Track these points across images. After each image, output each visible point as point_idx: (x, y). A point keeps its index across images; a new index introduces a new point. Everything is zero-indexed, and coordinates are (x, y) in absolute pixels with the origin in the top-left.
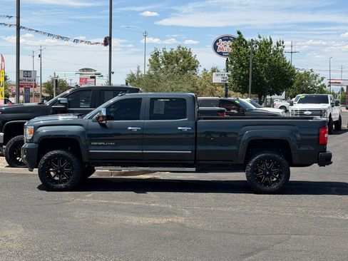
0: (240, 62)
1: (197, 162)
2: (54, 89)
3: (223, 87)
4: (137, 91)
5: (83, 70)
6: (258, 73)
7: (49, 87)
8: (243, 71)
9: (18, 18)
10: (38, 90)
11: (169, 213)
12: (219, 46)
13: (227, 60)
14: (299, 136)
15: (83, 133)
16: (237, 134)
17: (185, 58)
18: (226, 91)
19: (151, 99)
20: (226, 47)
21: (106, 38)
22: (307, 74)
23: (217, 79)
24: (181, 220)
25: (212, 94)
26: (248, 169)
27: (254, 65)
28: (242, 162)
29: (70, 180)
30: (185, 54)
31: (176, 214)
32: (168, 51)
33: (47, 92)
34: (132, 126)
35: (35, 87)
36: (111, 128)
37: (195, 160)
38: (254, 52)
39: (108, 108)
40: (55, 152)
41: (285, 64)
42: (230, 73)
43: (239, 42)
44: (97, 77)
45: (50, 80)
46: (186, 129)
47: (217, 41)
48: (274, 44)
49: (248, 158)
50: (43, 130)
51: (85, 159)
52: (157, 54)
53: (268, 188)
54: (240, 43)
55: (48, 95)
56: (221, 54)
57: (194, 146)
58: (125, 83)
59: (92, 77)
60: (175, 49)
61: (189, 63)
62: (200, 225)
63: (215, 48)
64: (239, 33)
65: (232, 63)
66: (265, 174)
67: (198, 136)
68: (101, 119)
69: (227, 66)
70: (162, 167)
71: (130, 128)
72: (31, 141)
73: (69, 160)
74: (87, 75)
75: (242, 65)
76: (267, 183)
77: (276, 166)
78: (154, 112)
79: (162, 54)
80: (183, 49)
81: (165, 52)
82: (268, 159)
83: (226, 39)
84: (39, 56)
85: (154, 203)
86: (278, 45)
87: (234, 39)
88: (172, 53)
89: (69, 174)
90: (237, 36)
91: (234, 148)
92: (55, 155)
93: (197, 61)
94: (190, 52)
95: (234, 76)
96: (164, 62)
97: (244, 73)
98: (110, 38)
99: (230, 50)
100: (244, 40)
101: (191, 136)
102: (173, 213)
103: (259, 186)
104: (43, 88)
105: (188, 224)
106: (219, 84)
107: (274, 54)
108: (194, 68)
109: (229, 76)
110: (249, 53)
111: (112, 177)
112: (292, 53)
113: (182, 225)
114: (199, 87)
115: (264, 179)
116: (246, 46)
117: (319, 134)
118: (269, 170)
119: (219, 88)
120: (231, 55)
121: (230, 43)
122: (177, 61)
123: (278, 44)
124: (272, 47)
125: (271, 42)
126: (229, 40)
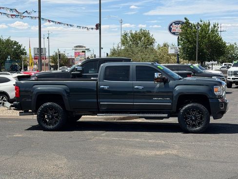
0: (187, 38)
2: (58, 60)
3: (175, 56)
4: (129, 60)
5: (77, 46)
7: (54, 59)
9: (40, 12)
10: (47, 61)
11: (164, 147)
12: (173, 28)
13: (178, 38)
17: (145, 37)
18: (178, 59)
20: (178, 29)
22: (232, 46)
23: (171, 51)
24: (175, 152)
25: (168, 61)
30: (145, 34)
31: (169, 148)
32: (134, 32)
33: (52, 62)
35: (46, 59)
42: (180, 46)
43: (186, 25)
44: (86, 51)
45: (54, 54)
47: (171, 25)
48: (211, 26)
52: (126, 35)
55: (53, 64)
56: (174, 33)
58: (106, 55)
59: (83, 52)
60: (138, 31)
61: (148, 41)
62: (190, 156)
63: (170, 29)
64: (186, 19)
65: (181, 40)
69: (178, 42)
74: (80, 50)
75: (189, 41)
79: (130, 35)
80: (144, 31)
81: (131, 34)
83: (177, 23)
84: (48, 38)
85: (151, 139)
86: (215, 26)
88: (136, 34)
90: (185, 21)
93: (153, 39)
94: (148, 33)
95: (184, 49)
96: (131, 40)
98: (100, 25)
99: (180, 31)
100: (189, 23)
102: (167, 147)
104: (50, 60)
105: (181, 155)
106: (173, 55)
108: (151, 44)
109: (180, 49)
111: (115, 121)
112: (221, 31)
113: (176, 156)
114: (159, 57)
116: (191, 27)
119: (173, 57)
120: (180, 34)
121: (180, 26)
122: (140, 39)
124: (210, 28)
125: (209, 25)
126: (179, 24)
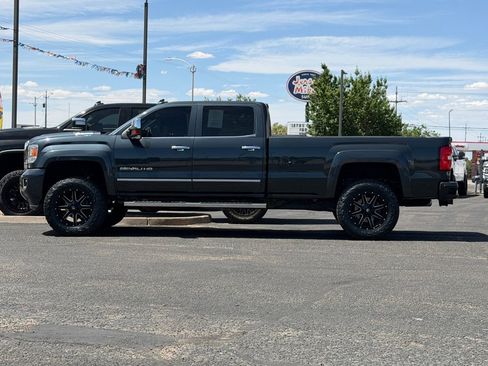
0: (325, 107)
1: (269, 195)
6: (351, 121)
8: (329, 119)
9: (16, 31)
12: (296, 86)
13: (307, 105)
14: (412, 163)
15: (108, 154)
16: (324, 159)
19: (205, 107)
20: (306, 87)
21: (139, 67)
22: (417, 132)
23: (292, 132)
26: (341, 204)
27: (345, 112)
28: (333, 196)
29: (90, 220)
31: (239, 254)
34: (177, 144)
36: (148, 148)
37: (266, 193)
38: (345, 94)
39: (144, 121)
40: (68, 181)
41: (388, 111)
42: (310, 122)
43: (324, 80)
46: (253, 148)
47: (294, 78)
48: (374, 82)
49: (340, 190)
50: (51, 150)
51: (111, 191)
53: (368, 232)
54: (327, 81)
56: (299, 96)
57: (265, 172)
63: (291, 88)
64: (324, 67)
65: (314, 109)
66: (364, 211)
67: (270, 162)
68: (134, 133)
69: (307, 113)
70: (220, 202)
71: (174, 147)
72: (33, 166)
73: (87, 192)
75: (328, 111)
76: (366, 225)
77: (379, 201)
78: (209, 126)
82: (369, 192)
83: (305, 75)
84: (44, 105)
86: (379, 84)
87: (317, 76)
89: (87, 212)
90: (321, 71)
91: (321, 175)
92: (68, 186)
95: (317, 127)
97: (331, 121)
99: (312, 91)
100: (331, 77)
101: (260, 163)
103: (356, 228)
107: (373, 97)
109: (310, 127)
110: (339, 95)
111: (149, 226)
112: (397, 102)
115: (363, 219)
116: (334, 85)
117: (439, 160)
118: (370, 207)
120: (312, 98)
121: (310, 81)
123: (378, 82)
124: (371, 87)
125: (370, 80)
126: (311, 77)
